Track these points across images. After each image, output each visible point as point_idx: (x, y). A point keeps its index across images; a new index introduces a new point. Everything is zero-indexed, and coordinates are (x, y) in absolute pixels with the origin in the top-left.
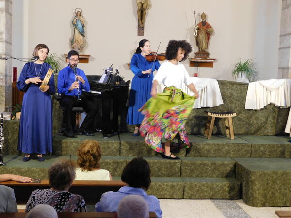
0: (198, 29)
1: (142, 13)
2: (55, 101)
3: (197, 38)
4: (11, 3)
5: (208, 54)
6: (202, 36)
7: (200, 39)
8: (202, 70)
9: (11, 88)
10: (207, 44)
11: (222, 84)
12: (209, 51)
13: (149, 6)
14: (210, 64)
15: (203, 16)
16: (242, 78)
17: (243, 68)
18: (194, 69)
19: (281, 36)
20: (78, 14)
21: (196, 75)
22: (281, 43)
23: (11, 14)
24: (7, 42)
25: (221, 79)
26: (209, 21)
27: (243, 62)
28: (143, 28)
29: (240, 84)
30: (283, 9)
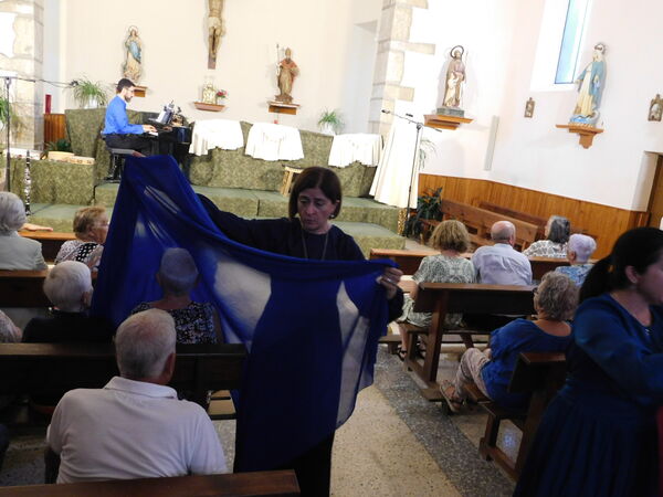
0: (281, 67)
1: (214, 40)
2: (100, 140)
3: (279, 77)
4: (42, 9)
5: (291, 99)
6: (286, 76)
7: (282, 80)
8: (283, 116)
9: (42, 121)
10: (291, 86)
11: (304, 134)
12: (293, 94)
13: (223, 32)
14: (292, 110)
15: (288, 52)
16: (328, 130)
17: (329, 119)
18: (275, 115)
19: (374, 85)
20: (133, 34)
21: (276, 122)
22: (373, 93)
23: (42, 24)
24: (36, 60)
25: (304, 129)
26: (294, 59)
27: (330, 112)
28: (215, 59)
29: (325, 136)
30: (379, 53)
